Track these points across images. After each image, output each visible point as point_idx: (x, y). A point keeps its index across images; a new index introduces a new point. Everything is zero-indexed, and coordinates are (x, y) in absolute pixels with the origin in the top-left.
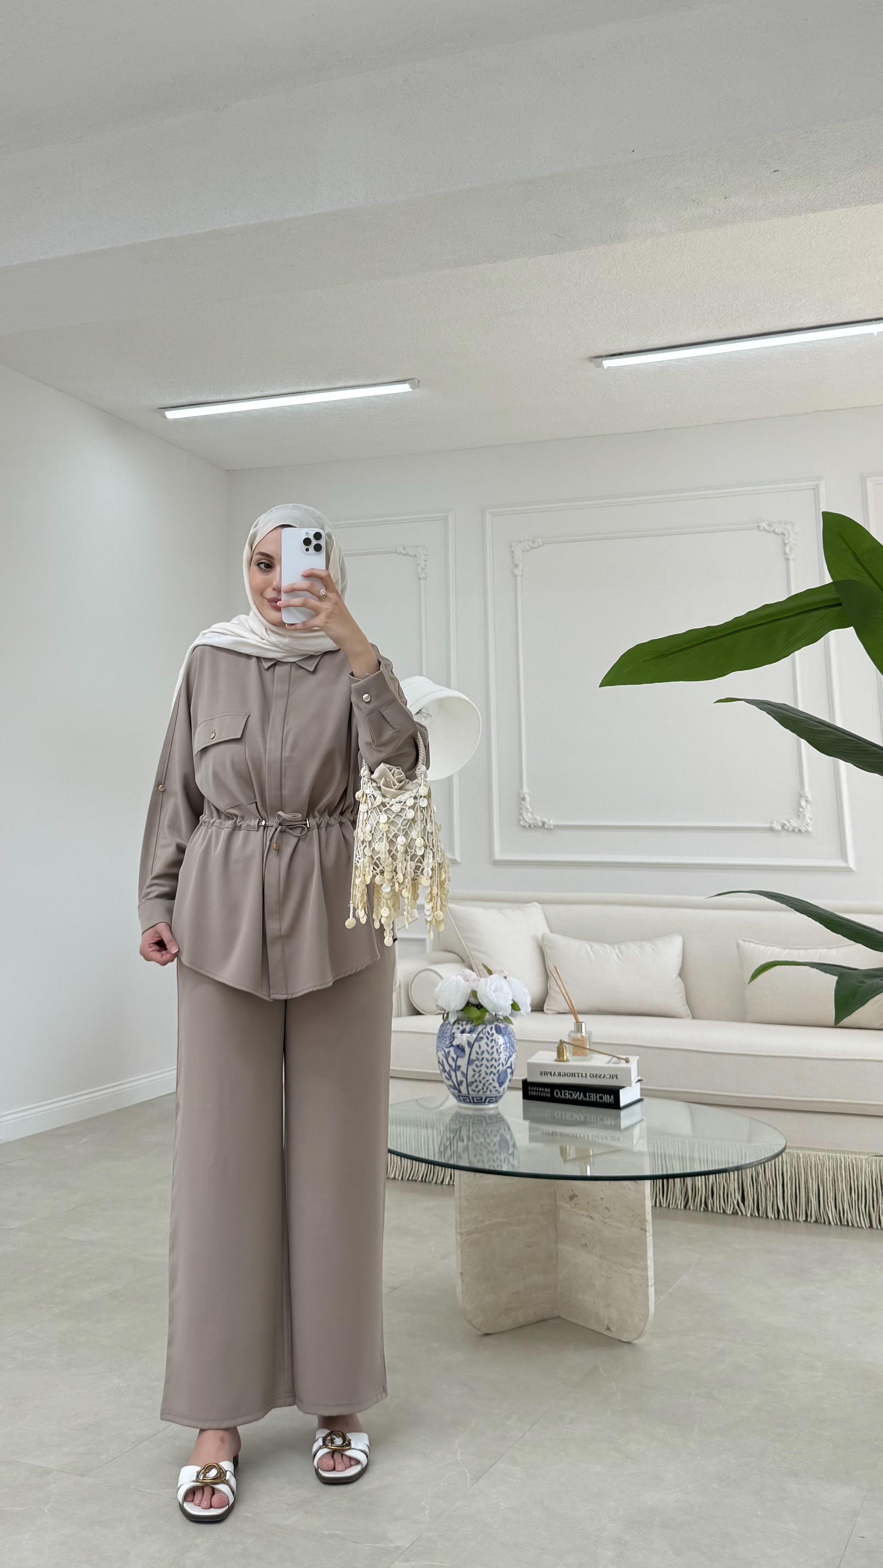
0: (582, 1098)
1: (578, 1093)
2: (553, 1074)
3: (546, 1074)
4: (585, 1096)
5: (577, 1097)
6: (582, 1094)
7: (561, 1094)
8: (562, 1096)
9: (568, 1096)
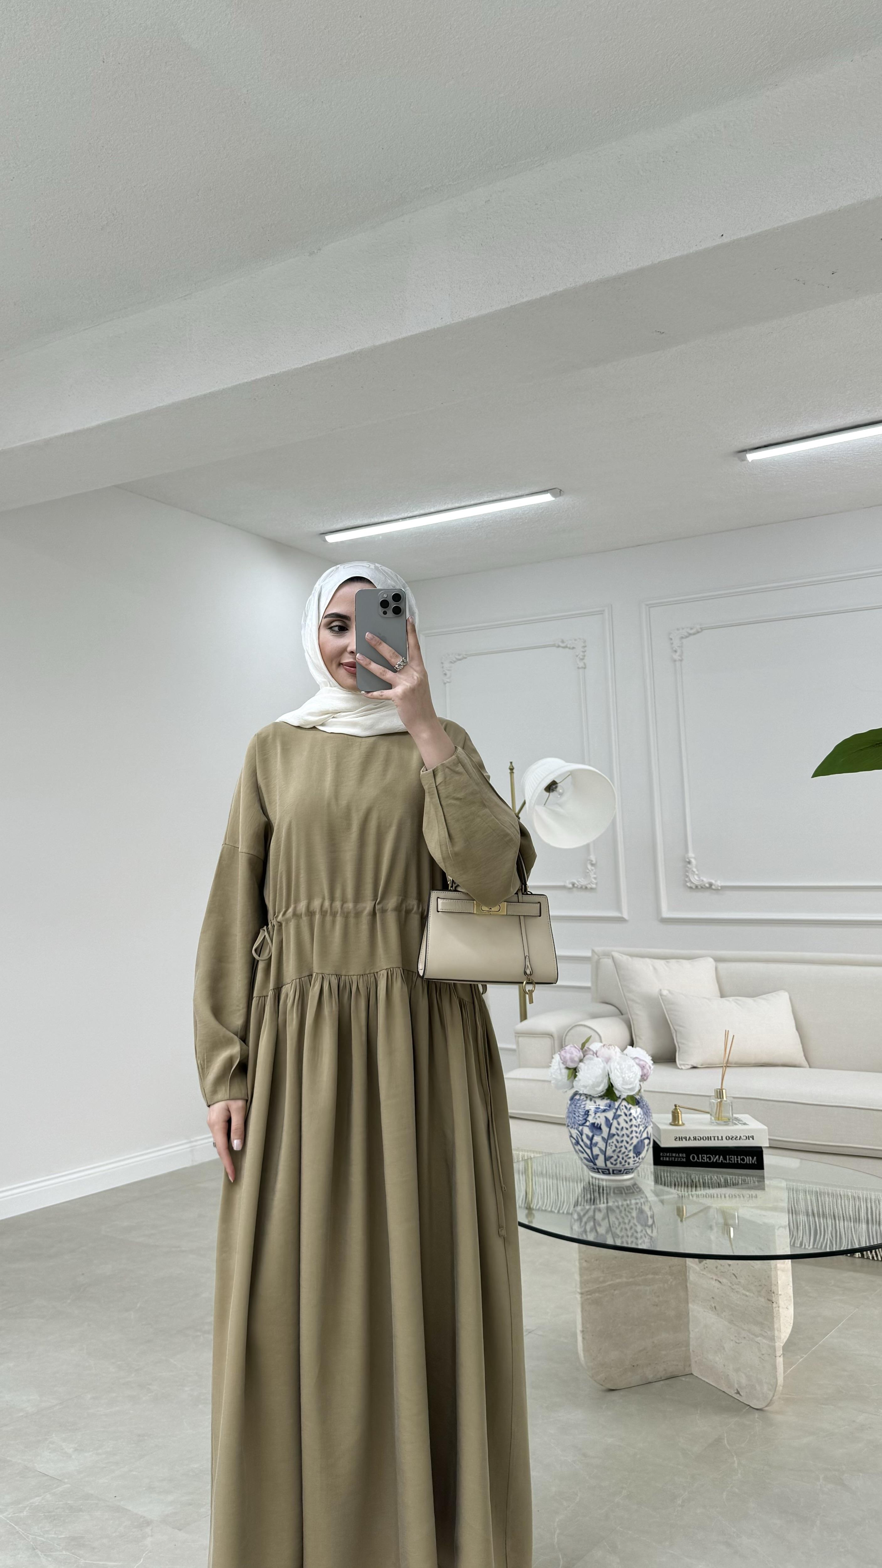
0: (722, 1161)
1: (717, 1157)
2: (688, 1139)
3: (681, 1139)
4: (725, 1159)
5: (717, 1160)
6: (721, 1157)
7: (698, 1158)
8: (699, 1160)
9: (706, 1160)
